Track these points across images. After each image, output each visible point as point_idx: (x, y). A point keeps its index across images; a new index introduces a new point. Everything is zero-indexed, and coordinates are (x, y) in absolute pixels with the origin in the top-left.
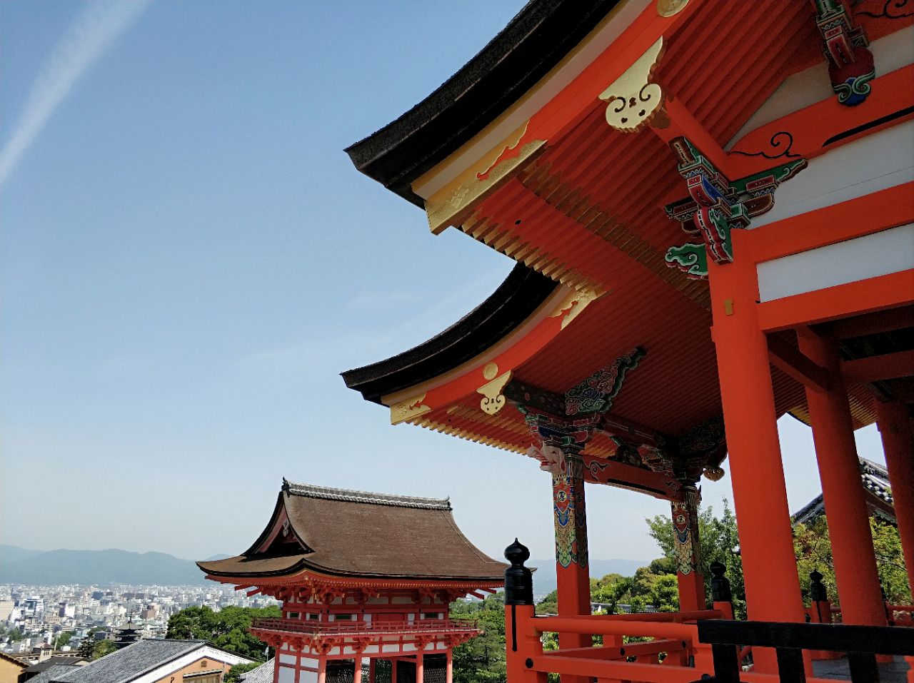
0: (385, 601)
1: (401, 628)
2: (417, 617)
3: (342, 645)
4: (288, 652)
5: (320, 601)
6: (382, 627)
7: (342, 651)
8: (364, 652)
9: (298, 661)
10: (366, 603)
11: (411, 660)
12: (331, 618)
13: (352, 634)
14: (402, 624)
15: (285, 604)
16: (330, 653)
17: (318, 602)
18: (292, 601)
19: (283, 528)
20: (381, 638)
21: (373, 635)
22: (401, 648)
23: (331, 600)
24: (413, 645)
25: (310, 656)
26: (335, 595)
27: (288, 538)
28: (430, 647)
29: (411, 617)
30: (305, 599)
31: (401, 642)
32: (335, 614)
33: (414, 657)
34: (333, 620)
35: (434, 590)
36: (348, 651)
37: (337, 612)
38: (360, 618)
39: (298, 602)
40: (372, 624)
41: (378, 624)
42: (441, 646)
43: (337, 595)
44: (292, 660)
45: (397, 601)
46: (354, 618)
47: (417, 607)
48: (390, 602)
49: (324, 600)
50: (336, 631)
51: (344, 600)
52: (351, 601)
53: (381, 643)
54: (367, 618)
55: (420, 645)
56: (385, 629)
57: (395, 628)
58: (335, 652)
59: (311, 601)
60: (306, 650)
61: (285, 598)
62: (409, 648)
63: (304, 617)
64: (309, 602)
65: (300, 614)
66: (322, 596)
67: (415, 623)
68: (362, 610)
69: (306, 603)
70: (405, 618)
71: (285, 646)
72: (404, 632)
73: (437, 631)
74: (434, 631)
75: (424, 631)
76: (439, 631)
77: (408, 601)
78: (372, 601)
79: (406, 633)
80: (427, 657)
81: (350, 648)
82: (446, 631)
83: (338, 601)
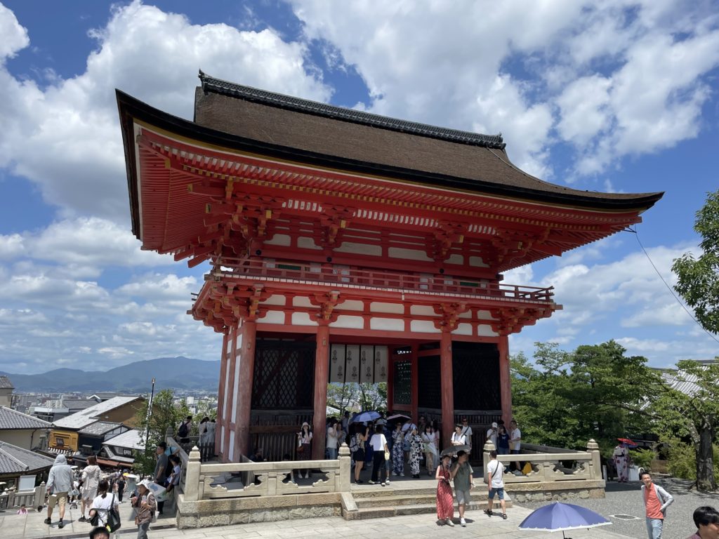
0: (376, 251)
3: (289, 309)
7: (288, 318)
11: (434, 353)
16: (262, 320)
22: (408, 326)
24: (431, 323)
28: (464, 330)
31: (407, 317)
33: (436, 344)
36: (302, 320)
42: (486, 331)
45: (398, 252)
46: (316, 269)
47: (439, 269)
48: (385, 252)
52: (307, 243)
53: (367, 314)
55: (445, 324)
58: (273, 319)
62: (424, 328)
68: (330, 258)
72: (400, 291)
73: (468, 296)
74: (463, 296)
75: (442, 294)
76: (473, 297)
77: (421, 256)
78: (347, 248)
79: (406, 291)
80: (460, 347)
81: (306, 315)
82: (488, 298)
83: (282, 240)
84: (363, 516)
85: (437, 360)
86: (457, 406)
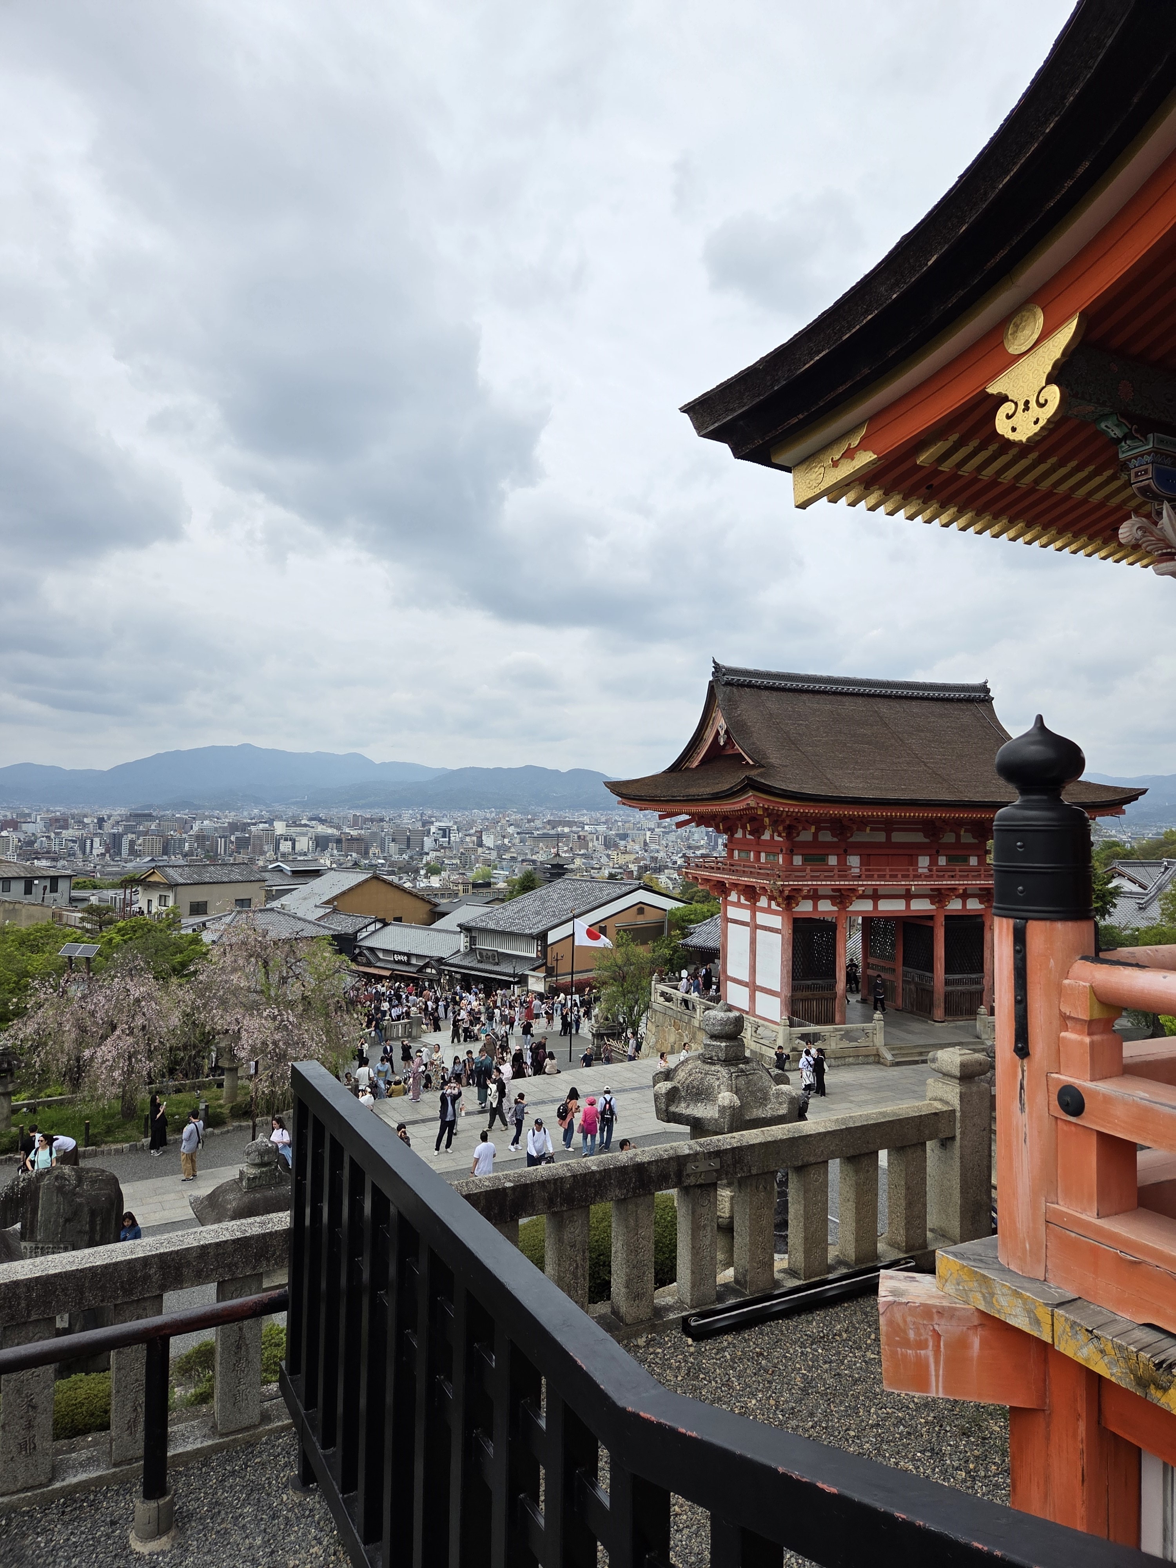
0: (881, 837)
1: (905, 877)
2: (933, 862)
3: (816, 897)
4: (738, 904)
5: (779, 835)
6: (876, 874)
7: (815, 906)
8: (851, 908)
9: (753, 917)
10: (851, 840)
11: (930, 924)
12: (798, 860)
13: (829, 883)
14: (908, 870)
15: (731, 839)
16: (797, 909)
17: (777, 838)
18: (739, 835)
19: (718, 733)
20: (875, 890)
21: (863, 885)
22: (908, 905)
23: (795, 835)
24: (928, 901)
25: (768, 910)
26: (800, 828)
27: (728, 747)
28: (955, 905)
29: (924, 862)
30: (757, 832)
31: (908, 896)
32: (802, 855)
33: (931, 918)
34: (800, 863)
35: (959, 824)
36: (825, 906)
37: (806, 851)
38: (842, 862)
39: (748, 837)
40: (861, 870)
41: (869, 870)
42: (974, 905)
43: (804, 829)
44: (744, 915)
45: (898, 837)
46: (833, 860)
47: (934, 850)
48: (888, 837)
49: (784, 834)
50: (803, 878)
51: (815, 835)
52: (826, 837)
53: (876, 896)
54: (854, 861)
55: (939, 902)
56: (881, 877)
57: (896, 876)
58: (805, 907)
59: (766, 836)
60: (763, 902)
61: (730, 830)
62: (920, 906)
63: (758, 858)
64: (763, 837)
65: (752, 854)
66: (781, 828)
67: (930, 870)
68: (843, 848)
69: (759, 838)
70: (914, 863)
71: (733, 897)
72: (912, 883)
73: (965, 882)
74: (961, 882)
75: (944, 883)
76: (970, 882)
77: (919, 838)
78: (858, 837)
79: (916, 883)
80: (951, 920)
81: (829, 902)
82: (982, 882)
83: (806, 836)
84: (898, 1064)
85: (931, 930)
86: (948, 970)
